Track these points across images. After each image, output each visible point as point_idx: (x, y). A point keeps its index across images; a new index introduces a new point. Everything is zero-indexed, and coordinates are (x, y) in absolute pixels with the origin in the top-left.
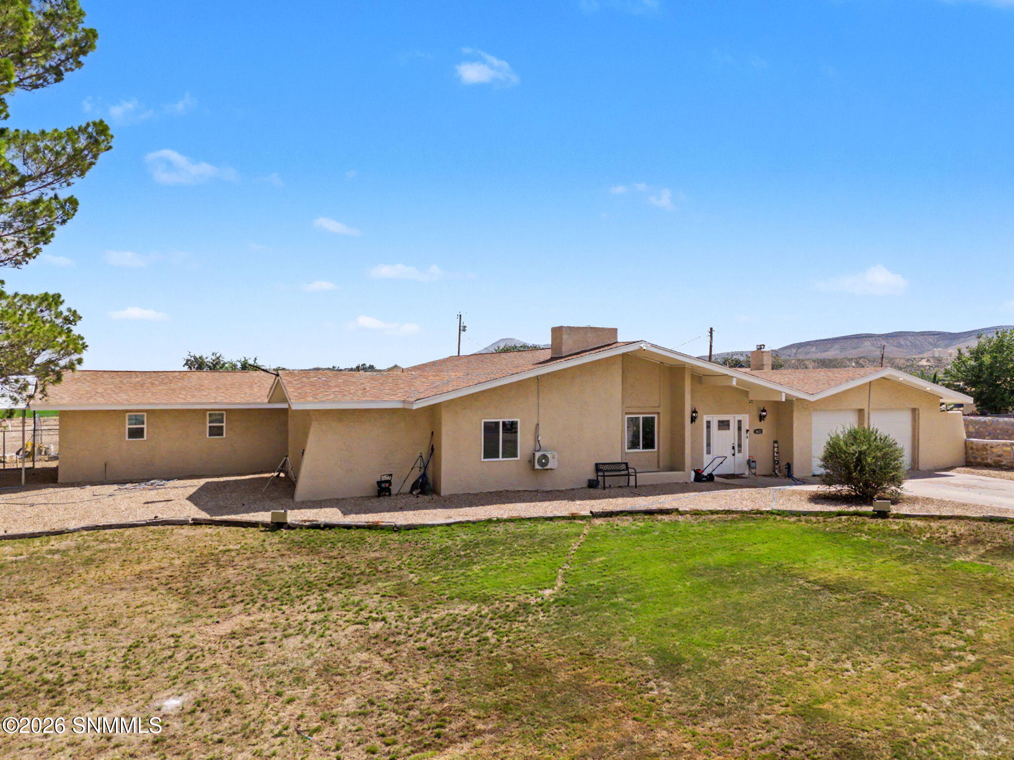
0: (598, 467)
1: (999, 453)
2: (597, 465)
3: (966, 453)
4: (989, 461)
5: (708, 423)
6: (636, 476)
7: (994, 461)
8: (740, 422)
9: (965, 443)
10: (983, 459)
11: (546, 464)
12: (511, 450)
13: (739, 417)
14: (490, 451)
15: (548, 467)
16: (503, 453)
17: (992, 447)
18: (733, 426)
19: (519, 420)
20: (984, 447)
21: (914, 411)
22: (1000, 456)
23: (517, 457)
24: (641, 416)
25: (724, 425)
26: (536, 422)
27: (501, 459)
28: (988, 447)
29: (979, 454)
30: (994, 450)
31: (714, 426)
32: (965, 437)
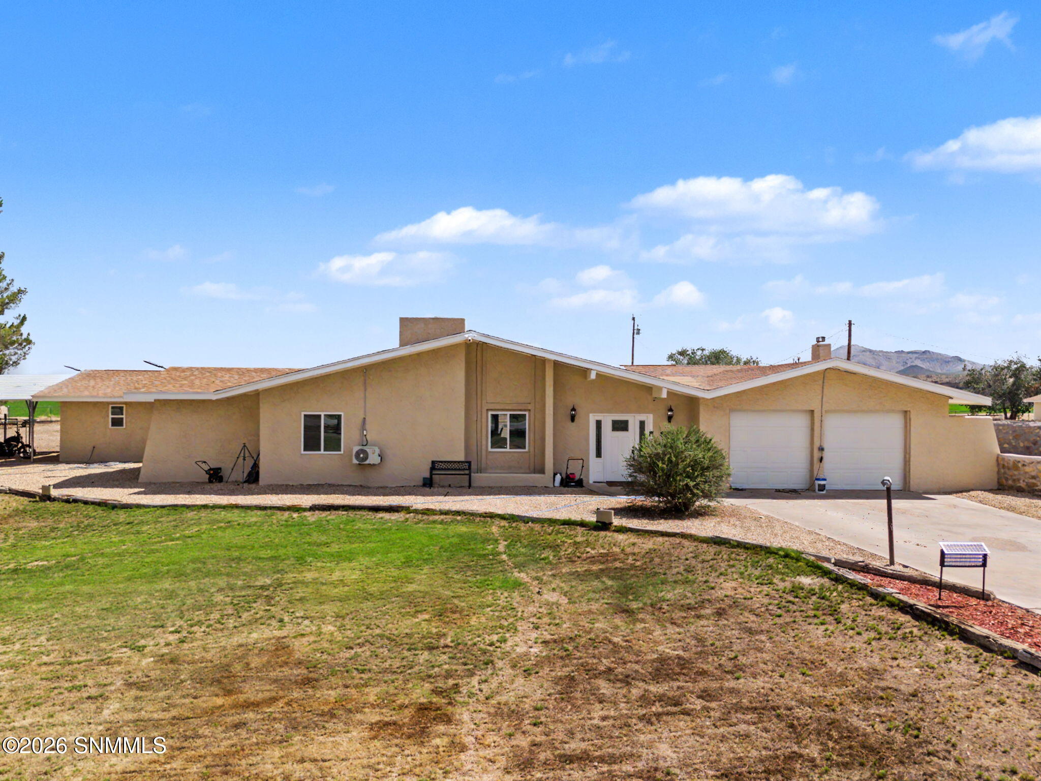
0: (434, 465)
1: (1033, 474)
2: (433, 463)
3: (998, 472)
4: (1022, 484)
5: (599, 424)
6: (470, 475)
7: (1027, 484)
8: (642, 424)
9: (997, 460)
10: (1014, 480)
11: (366, 458)
12: (334, 444)
13: (642, 417)
14: (311, 443)
15: (367, 462)
16: (325, 447)
17: (1024, 465)
18: (634, 427)
19: (342, 414)
20: (1015, 465)
21: (906, 413)
22: (1033, 477)
23: (340, 451)
24: (509, 413)
25: (620, 426)
26: (363, 416)
27: (322, 452)
28: (1020, 465)
29: (1011, 473)
30: (1027, 469)
31: (607, 427)
32: (997, 450)
